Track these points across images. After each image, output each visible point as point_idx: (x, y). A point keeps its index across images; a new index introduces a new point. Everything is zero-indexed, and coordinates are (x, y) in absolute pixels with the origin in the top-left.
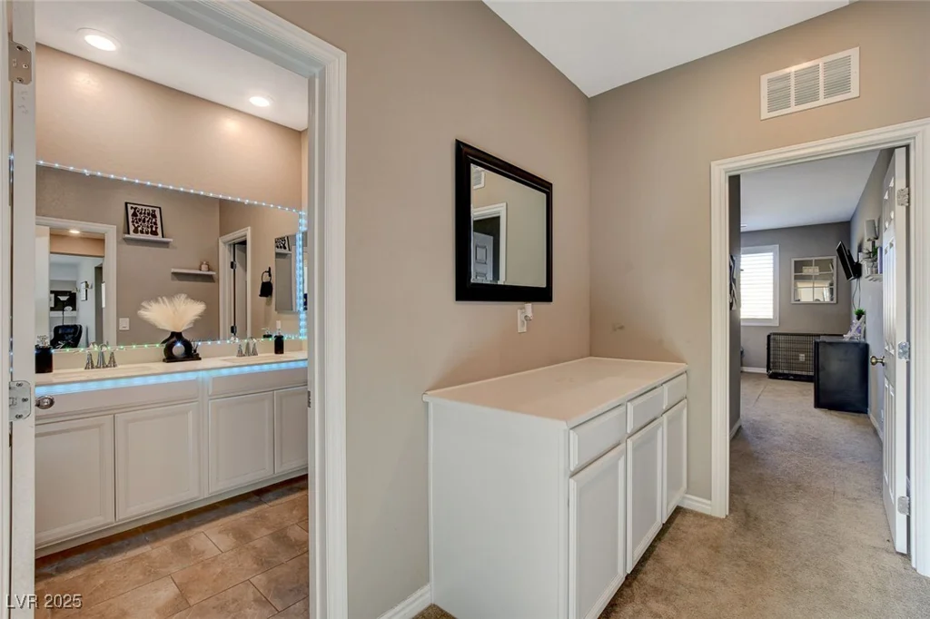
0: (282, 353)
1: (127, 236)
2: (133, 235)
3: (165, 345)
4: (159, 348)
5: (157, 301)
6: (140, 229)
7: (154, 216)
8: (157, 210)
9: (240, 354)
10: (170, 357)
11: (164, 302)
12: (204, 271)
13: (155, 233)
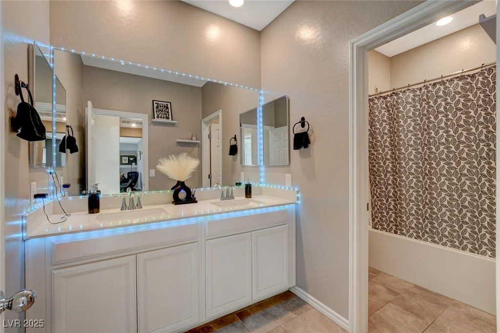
0: (250, 197)
1: (153, 120)
2: (156, 119)
3: (173, 191)
4: (170, 193)
5: (168, 158)
6: (160, 115)
7: (167, 108)
8: (169, 104)
9: (223, 198)
10: (177, 201)
11: (173, 159)
12: (194, 141)
13: (168, 118)
